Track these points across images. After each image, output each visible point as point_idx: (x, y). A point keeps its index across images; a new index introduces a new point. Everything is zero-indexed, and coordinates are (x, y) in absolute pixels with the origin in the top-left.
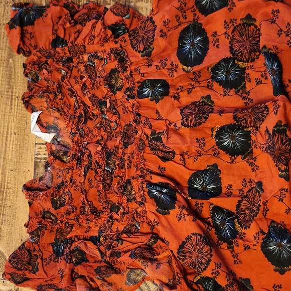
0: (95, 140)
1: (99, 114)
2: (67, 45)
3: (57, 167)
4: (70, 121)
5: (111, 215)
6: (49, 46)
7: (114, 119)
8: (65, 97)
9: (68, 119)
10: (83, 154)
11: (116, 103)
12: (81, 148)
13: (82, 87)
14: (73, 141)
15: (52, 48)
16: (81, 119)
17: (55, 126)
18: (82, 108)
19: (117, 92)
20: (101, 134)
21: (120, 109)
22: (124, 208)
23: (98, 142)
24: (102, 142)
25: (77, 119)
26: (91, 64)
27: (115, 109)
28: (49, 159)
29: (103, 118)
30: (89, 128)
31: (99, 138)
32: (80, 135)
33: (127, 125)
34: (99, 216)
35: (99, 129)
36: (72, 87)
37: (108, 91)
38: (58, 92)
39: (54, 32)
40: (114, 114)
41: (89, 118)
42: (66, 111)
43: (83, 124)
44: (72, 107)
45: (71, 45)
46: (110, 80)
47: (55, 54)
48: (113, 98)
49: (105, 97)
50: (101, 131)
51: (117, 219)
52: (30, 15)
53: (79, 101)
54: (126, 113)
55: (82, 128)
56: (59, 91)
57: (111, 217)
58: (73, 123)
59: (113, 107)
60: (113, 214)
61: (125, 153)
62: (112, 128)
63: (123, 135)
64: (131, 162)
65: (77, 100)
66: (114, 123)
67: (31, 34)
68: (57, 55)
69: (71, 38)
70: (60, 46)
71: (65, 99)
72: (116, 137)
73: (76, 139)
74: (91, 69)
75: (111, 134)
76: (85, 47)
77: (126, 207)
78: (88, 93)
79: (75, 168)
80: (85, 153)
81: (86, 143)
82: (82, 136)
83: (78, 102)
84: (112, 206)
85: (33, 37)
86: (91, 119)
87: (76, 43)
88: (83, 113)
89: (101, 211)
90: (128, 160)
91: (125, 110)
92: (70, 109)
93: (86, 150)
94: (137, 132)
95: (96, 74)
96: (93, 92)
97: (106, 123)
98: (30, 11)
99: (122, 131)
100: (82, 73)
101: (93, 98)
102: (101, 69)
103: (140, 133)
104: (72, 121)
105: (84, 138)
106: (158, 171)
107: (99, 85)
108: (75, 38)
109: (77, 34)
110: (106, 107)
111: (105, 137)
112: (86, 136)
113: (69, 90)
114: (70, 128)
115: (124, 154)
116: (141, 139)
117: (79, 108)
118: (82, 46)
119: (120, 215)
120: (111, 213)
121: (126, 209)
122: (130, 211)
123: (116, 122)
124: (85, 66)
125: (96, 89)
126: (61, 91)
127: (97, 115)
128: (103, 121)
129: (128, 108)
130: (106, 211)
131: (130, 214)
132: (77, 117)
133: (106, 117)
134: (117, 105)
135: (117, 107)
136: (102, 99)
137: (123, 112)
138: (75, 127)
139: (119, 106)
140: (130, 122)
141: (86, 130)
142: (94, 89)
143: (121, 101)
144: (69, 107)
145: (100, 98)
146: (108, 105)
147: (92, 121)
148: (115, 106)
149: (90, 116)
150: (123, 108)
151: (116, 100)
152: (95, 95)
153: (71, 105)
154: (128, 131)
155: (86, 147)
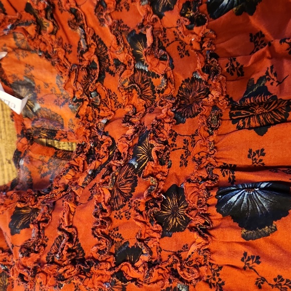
0: (121, 113)
1: (129, 63)
3: (36, 157)
4: (69, 76)
5: (121, 272)
7: (161, 68)
8: (61, 30)
9: (67, 73)
10: (98, 144)
11: (165, 36)
12: (95, 131)
13: (97, 7)
14: (77, 116)
16: (93, 72)
17: (28, 80)
18: (93, 49)
19: (165, 13)
20: (132, 102)
21: (173, 49)
22: (151, 253)
23: (127, 119)
24: (135, 120)
25: (84, 73)
27: (164, 49)
28: (20, 145)
29: (136, 70)
30: (109, 91)
31: (129, 109)
32: (92, 104)
33: (187, 80)
34: (89, 270)
35: (128, 91)
36: (77, 5)
37: (148, 13)
38: (46, 17)
40: (161, 59)
41: (108, 70)
42: (61, 56)
43: (97, 82)
44: (74, 49)
48: (157, 25)
49: (142, 26)
50: (132, 95)
51: (134, 280)
53: (89, 36)
54: (186, 57)
55: (95, 90)
56: (49, 14)
57: (120, 275)
58: (76, 81)
59: (159, 44)
60: (125, 268)
61: (176, 135)
62: (157, 88)
63: (177, 102)
64: (188, 153)
65: (85, 35)
66: (162, 78)
71: (60, 33)
72: (162, 105)
73: (83, 112)
75: (153, 100)
77: (154, 250)
78: (109, 17)
79: (81, 169)
80: (102, 142)
81: (104, 121)
82: (96, 107)
83: (86, 38)
84: (120, 248)
86: (112, 73)
88: (96, 61)
89: (93, 258)
90: (184, 148)
91: (183, 50)
92: (70, 52)
93: (104, 137)
94: (210, 93)
96: (117, 15)
97: (142, 79)
99: (175, 95)
101: (118, 28)
103: (215, 94)
104: (74, 76)
105: (99, 110)
106: (249, 162)
110: (145, 46)
111: (141, 108)
112: (102, 106)
114: (71, 91)
115: (174, 135)
116: (215, 107)
117: (87, 50)
119: (141, 269)
120: (117, 265)
121: (155, 254)
122: (165, 258)
123: (165, 76)
125: (124, 10)
126: (52, 17)
127: (123, 64)
128: (136, 75)
129: (191, 44)
130: (105, 261)
131: (164, 266)
132: (84, 68)
133: (143, 68)
134: (167, 41)
135: (168, 45)
136: (136, 29)
137: (180, 54)
138: (81, 88)
139: (170, 42)
140: (193, 73)
141: (103, 94)
142: (121, 11)
143: (174, 32)
144: (69, 49)
145: (131, 28)
146: (149, 41)
147: (114, 76)
148: (163, 42)
149: (110, 67)
150: (180, 45)
151: (165, 30)
152: (123, 22)
153: (71, 46)
154: (190, 93)
155: (104, 129)
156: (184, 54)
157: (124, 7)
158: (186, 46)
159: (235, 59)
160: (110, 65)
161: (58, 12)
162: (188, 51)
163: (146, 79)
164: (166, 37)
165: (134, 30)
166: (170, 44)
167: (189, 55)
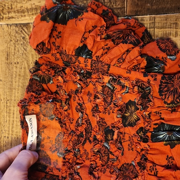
2: (91, 57)
6: (73, 52)
8: (71, 110)
13: (94, 108)
15: (75, 55)
16: (81, 138)
18: (84, 126)
19: (128, 127)
21: (126, 144)
25: (76, 138)
26: (110, 86)
27: (121, 144)
29: (103, 146)
30: (85, 150)
32: (75, 155)
36: (83, 103)
37: (119, 122)
39: (83, 39)
40: (118, 148)
43: (81, 145)
45: (95, 59)
46: (126, 110)
47: (75, 62)
48: (122, 130)
52: (66, 13)
54: (131, 151)
55: (79, 149)
56: (67, 102)
58: (71, 140)
59: (119, 140)
65: (82, 117)
66: (115, 157)
67: (60, 33)
68: (77, 63)
69: (98, 52)
70: (84, 57)
74: (108, 92)
76: (109, 67)
81: (79, 167)
83: (82, 120)
85: (60, 37)
86: (90, 142)
87: (101, 59)
91: (131, 147)
92: (72, 123)
95: (112, 98)
96: (103, 116)
98: (68, 9)
100: (97, 92)
102: (119, 96)
105: (77, 158)
107: (111, 111)
108: (102, 54)
109: (106, 50)
112: (79, 156)
113: (79, 104)
117: (82, 126)
118: (107, 65)
123: (117, 157)
124: (102, 86)
125: (107, 114)
132: (77, 135)
133: (107, 146)
134: (124, 140)
135: (124, 142)
136: (110, 126)
137: (128, 148)
138: (72, 145)
139: (126, 140)
140: (132, 161)
141: (82, 152)
142: (105, 114)
143: (129, 136)
144: (72, 121)
145: (108, 125)
146: (115, 137)
147: (91, 144)
148: (122, 140)
149: (90, 138)
150: (130, 144)
151: (125, 133)
152: (104, 120)
153: (73, 120)
154: (127, 170)
155: (77, 171)
156: (131, 149)
157: (107, 113)
158: (133, 146)
159: (155, 166)
160: (91, 137)
161: (72, 100)
162: (133, 148)
163: (106, 152)
164: (124, 137)
165: (109, 127)
166: (125, 141)
167: (133, 150)
